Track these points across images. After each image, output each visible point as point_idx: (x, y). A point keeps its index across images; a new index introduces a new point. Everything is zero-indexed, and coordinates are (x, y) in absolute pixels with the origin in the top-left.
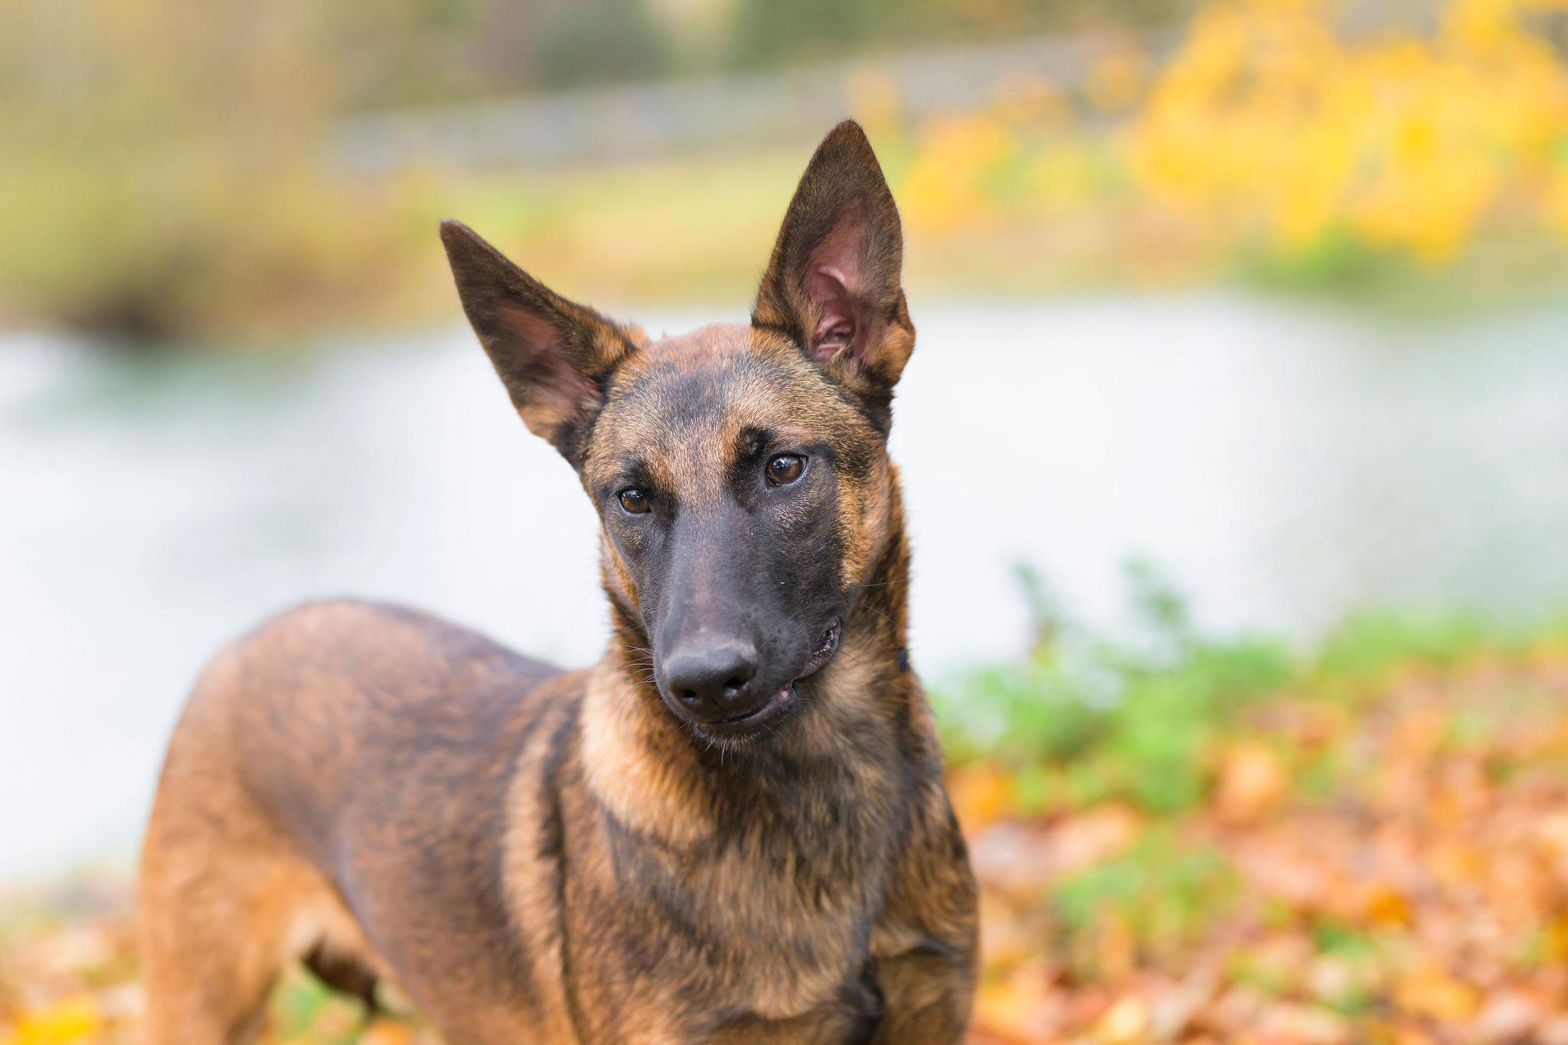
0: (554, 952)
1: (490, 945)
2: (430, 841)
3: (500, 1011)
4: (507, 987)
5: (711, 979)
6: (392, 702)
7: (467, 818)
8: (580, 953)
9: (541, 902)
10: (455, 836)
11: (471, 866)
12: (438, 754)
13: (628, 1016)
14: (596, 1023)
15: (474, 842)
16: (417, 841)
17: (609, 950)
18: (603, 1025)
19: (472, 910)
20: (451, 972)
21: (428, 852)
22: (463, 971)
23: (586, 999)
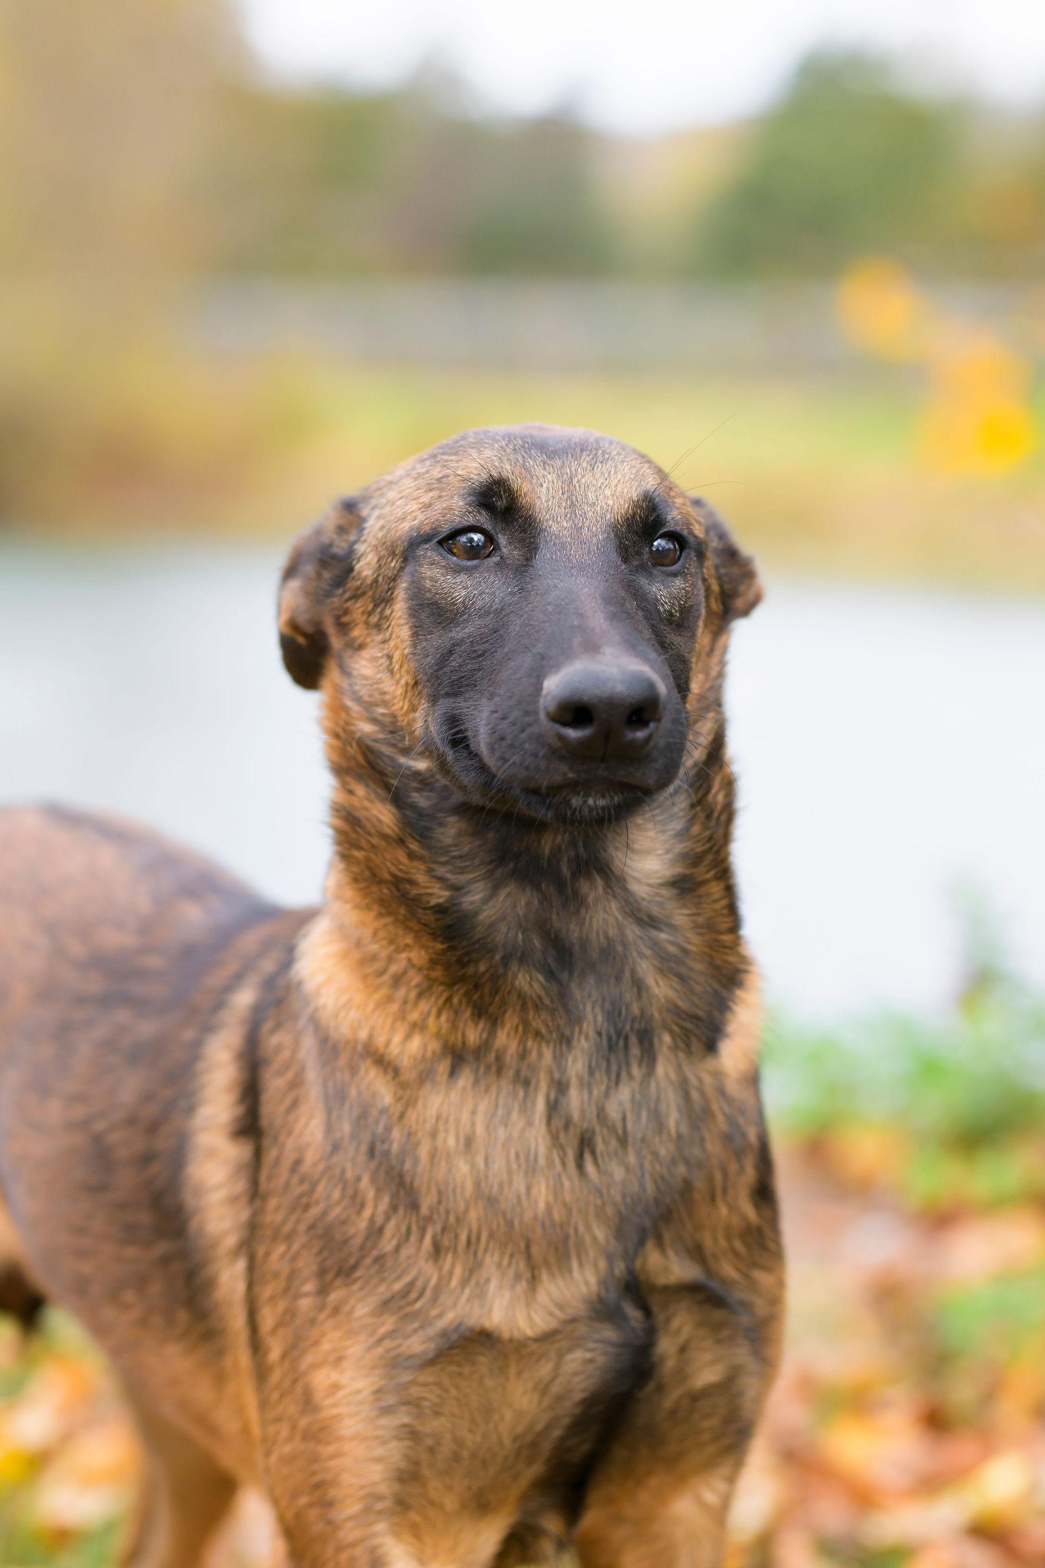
0: (241, 1265)
1: (165, 1261)
2: (100, 1126)
3: (173, 1350)
4: (183, 1316)
5: (434, 1280)
6: (77, 949)
7: (148, 1098)
8: (268, 1254)
9: (233, 1200)
10: (131, 1121)
11: (147, 1158)
12: (123, 1016)
13: (316, 1343)
14: (274, 1354)
15: (153, 1128)
16: (83, 1124)
17: (303, 1247)
18: (284, 1356)
19: (144, 1218)
20: (114, 1296)
21: (97, 1139)
22: (129, 1296)
23: (268, 1318)
